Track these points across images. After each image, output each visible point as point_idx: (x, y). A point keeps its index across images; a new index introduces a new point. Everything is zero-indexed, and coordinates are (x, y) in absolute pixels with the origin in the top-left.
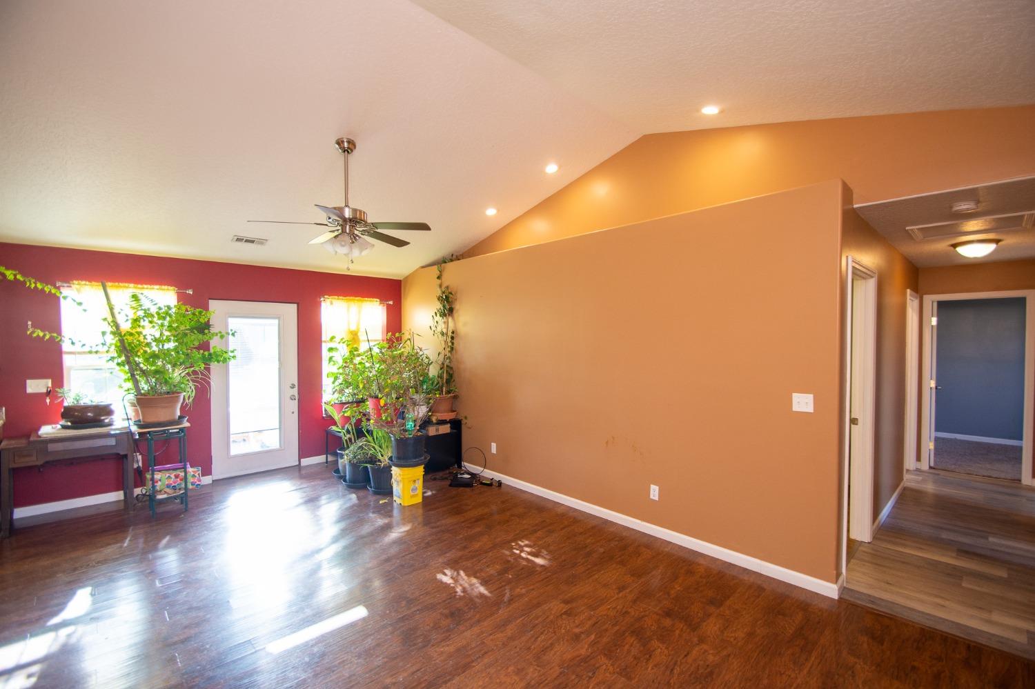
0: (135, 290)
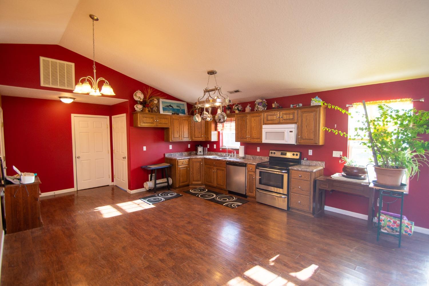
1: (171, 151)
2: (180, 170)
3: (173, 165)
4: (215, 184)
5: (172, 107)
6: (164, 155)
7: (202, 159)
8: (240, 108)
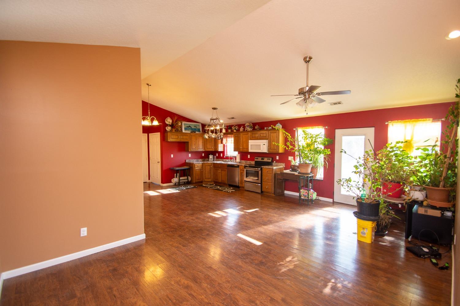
0: (303, 129)
1: (190, 158)
2: (196, 171)
3: (191, 167)
4: (220, 181)
5: (191, 127)
6: (185, 160)
7: (211, 163)
8: (236, 129)
